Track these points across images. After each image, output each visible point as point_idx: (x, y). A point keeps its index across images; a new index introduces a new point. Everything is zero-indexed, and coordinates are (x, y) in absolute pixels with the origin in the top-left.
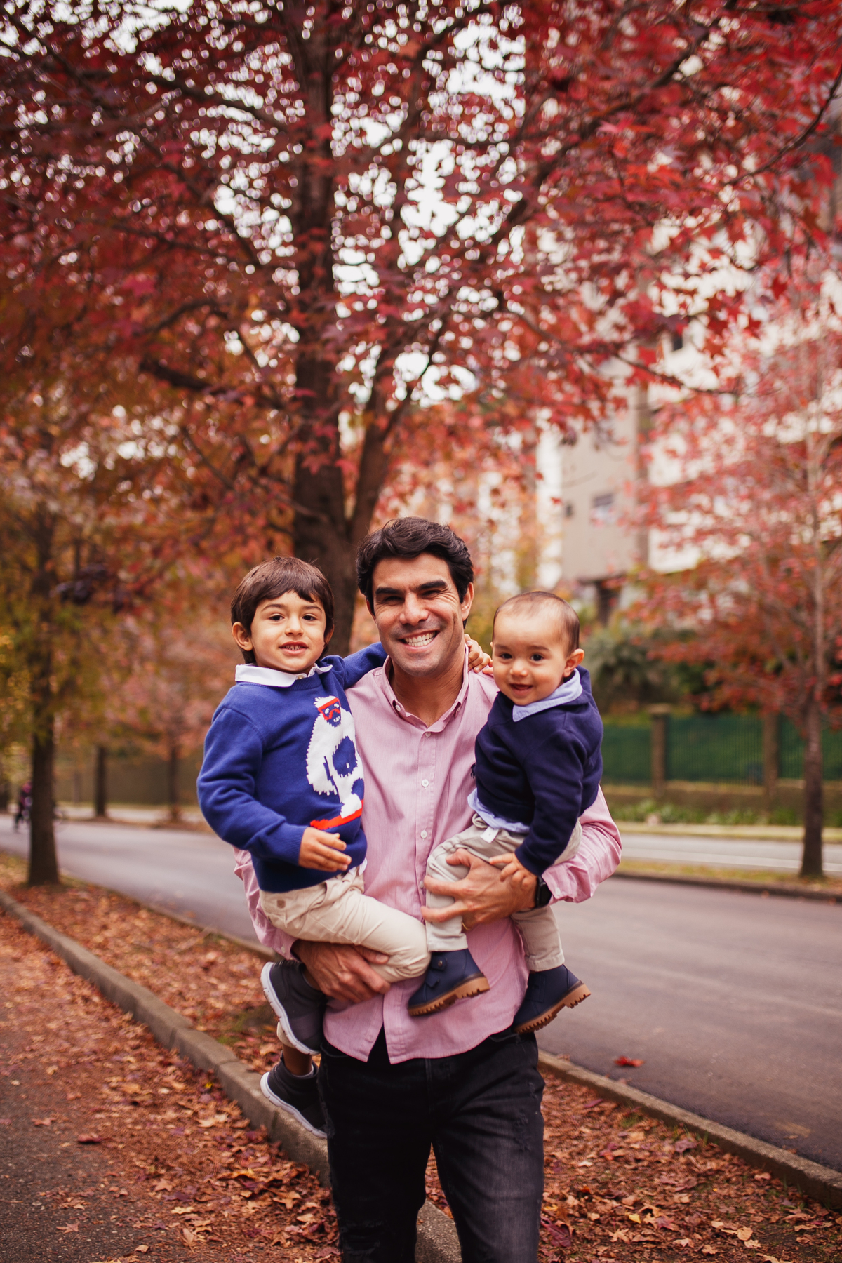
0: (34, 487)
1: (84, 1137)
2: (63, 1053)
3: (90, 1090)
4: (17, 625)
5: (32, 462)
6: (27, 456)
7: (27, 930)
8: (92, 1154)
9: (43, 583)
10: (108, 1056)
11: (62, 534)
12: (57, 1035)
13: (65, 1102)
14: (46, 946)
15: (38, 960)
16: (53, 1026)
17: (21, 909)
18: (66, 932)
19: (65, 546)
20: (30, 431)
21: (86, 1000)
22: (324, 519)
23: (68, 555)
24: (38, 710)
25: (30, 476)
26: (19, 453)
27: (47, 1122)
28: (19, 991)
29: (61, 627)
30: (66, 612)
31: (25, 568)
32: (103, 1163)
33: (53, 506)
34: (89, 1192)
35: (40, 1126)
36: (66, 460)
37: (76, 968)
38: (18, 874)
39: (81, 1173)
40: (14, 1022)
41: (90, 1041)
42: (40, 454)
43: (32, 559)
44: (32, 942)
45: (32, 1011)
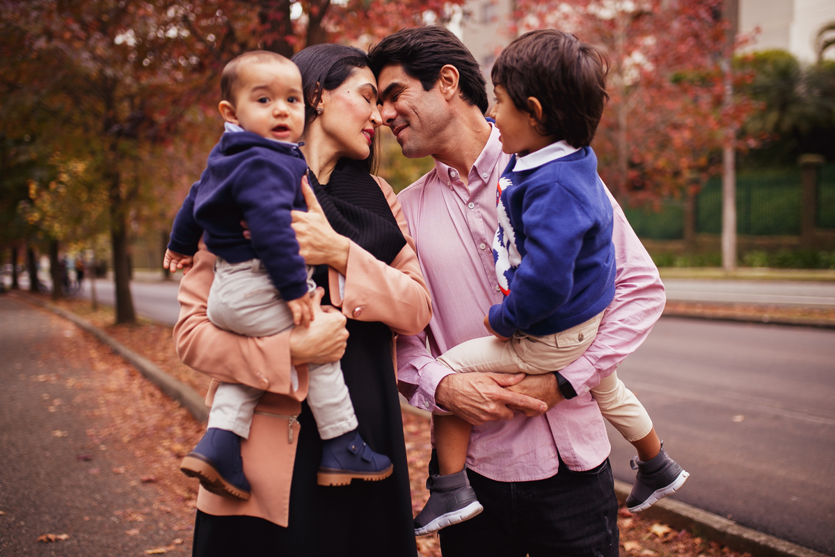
0: (95, 58)
1: (145, 477)
2: (134, 427)
3: (151, 450)
4: (93, 153)
5: (92, 42)
6: (88, 38)
7: (115, 353)
8: (149, 488)
9: (108, 125)
10: (163, 429)
11: (119, 92)
12: (131, 417)
13: (134, 458)
14: (127, 362)
15: (122, 372)
16: (129, 412)
17: (112, 340)
18: (141, 353)
19: (122, 100)
20: (89, 19)
21: (152, 395)
23: (126, 105)
24: (113, 211)
25: (92, 51)
26: (82, 34)
27: (122, 470)
28: (109, 391)
29: (123, 155)
30: (124, 144)
31: (97, 115)
32: (157, 493)
33: (109, 72)
34: (147, 510)
35: (118, 474)
36: (119, 39)
37: (146, 375)
38: (109, 317)
39: (142, 500)
40: (104, 410)
41: (152, 420)
42: (97, 35)
43: (101, 107)
44: (118, 360)
45: (117, 403)
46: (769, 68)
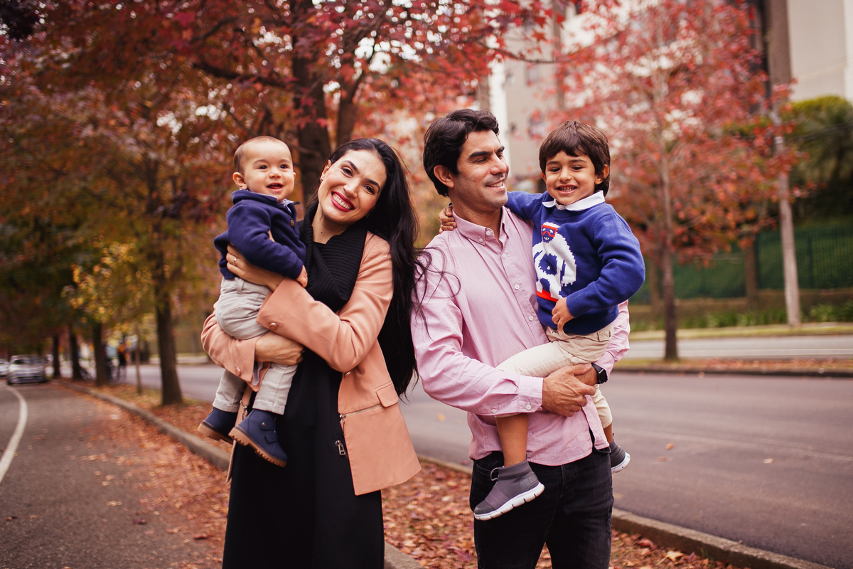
0: (139, 143)
1: (198, 535)
2: (185, 496)
3: (202, 513)
4: (137, 235)
5: (136, 127)
6: (132, 123)
7: (163, 432)
8: (202, 544)
9: (151, 208)
10: (213, 495)
11: (162, 173)
12: (182, 487)
13: (187, 520)
14: (175, 439)
15: (171, 449)
16: (180, 483)
17: (159, 420)
18: (188, 430)
19: (164, 181)
20: (133, 105)
21: (200, 467)
22: (318, 154)
23: (169, 186)
24: (157, 291)
25: (136, 137)
26: (127, 121)
27: (176, 530)
28: (159, 466)
29: (167, 235)
30: (168, 225)
31: (140, 197)
32: (209, 548)
33: (153, 155)
34: (201, 561)
35: (172, 533)
36: (161, 121)
37: (194, 450)
38: (156, 400)
39: (196, 553)
40: (156, 482)
41: (202, 489)
42: (141, 121)
43: (144, 191)
44: (166, 439)
45: (167, 476)
46: (823, 115)
